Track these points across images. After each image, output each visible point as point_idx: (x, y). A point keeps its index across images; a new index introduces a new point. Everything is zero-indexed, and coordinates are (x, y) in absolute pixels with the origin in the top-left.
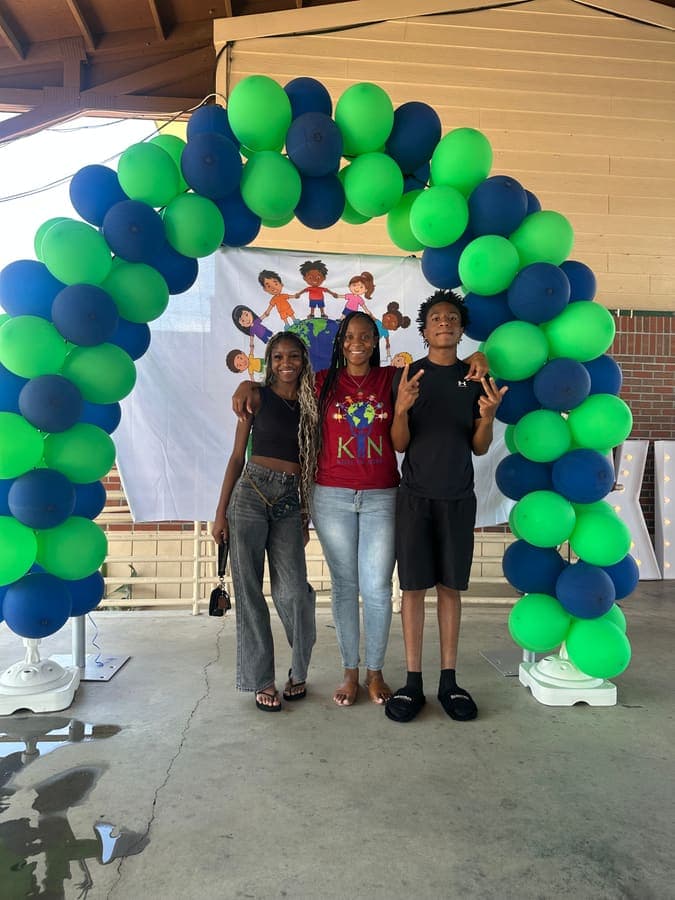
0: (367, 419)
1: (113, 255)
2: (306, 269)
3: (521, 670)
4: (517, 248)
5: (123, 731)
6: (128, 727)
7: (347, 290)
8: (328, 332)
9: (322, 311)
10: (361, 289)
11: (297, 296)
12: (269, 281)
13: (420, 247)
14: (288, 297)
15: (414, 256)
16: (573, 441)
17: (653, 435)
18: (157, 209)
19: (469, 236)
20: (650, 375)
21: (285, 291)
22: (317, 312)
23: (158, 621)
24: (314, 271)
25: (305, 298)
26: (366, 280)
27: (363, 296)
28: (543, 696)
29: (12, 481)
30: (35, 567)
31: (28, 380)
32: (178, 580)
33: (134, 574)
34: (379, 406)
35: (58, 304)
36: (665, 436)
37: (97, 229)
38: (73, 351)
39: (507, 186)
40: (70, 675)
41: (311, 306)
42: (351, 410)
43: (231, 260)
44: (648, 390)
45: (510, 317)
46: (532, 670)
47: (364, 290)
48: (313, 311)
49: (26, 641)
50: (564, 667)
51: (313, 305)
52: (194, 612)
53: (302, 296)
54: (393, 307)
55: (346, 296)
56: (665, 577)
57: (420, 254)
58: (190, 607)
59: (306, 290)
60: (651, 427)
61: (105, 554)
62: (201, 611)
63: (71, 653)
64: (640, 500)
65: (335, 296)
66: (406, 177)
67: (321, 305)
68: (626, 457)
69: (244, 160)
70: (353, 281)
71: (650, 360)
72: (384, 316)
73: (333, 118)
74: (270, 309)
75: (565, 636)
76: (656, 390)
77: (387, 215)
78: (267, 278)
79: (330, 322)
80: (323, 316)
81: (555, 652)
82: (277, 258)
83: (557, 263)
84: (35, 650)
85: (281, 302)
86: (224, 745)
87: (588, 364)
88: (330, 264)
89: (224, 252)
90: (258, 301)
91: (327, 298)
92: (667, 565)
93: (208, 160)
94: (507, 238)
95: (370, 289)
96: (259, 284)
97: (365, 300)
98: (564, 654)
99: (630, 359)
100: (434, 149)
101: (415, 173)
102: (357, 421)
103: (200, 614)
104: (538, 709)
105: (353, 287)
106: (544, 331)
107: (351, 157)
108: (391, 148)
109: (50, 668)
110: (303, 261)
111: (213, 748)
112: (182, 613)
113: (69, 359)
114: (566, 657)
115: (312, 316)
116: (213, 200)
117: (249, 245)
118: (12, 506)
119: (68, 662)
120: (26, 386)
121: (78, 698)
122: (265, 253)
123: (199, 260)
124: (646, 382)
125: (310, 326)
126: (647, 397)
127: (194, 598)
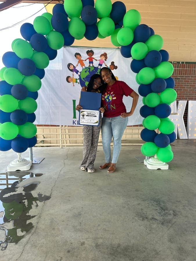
0: (110, 100)
1: (33, 49)
2: (88, 52)
3: (144, 161)
4: (147, 46)
5: (44, 175)
6: (45, 174)
7: (99, 59)
8: (94, 70)
9: (93, 65)
10: (103, 58)
11: (86, 60)
12: (78, 56)
13: (120, 45)
14: (83, 60)
15: (119, 48)
16: (161, 101)
17: (189, 99)
18: (45, 36)
19: (134, 42)
20: (189, 81)
21: (82, 59)
22: (91, 65)
23: (51, 149)
24: (90, 53)
25: (88, 61)
26: (105, 55)
27: (104, 60)
28: (149, 167)
29: (10, 113)
30: (18, 135)
31: (13, 86)
32: (56, 139)
33: (44, 138)
34: (113, 95)
35: (19, 64)
36: (192, 99)
37: (28, 42)
38: (24, 77)
39: (145, 27)
40: (29, 162)
41: (89, 63)
42: (106, 97)
43: (66, 50)
44: (188, 86)
45: (145, 66)
46: (147, 161)
47: (104, 58)
48: (90, 64)
49: (17, 153)
50: (155, 160)
51: (90, 63)
52: (61, 147)
53: (87, 60)
54: (113, 63)
55: (99, 60)
56: (189, 138)
57: (120, 47)
58: (59, 146)
59: (88, 59)
60: (188, 96)
61: (36, 132)
62: (63, 147)
63: (29, 157)
64: (183, 117)
65: (96, 60)
66: (116, 24)
67: (92, 63)
68: (180, 105)
69: (69, 20)
70: (101, 56)
71: (189, 77)
72: (110, 66)
73: (94, 7)
74: (78, 64)
75: (157, 152)
76: (190, 86)
77: (110, 36)
78: (77, 55)
79: (95, 67)
80: (93, 66)
81: (153, 157)
82: (79, 49)
83: (159, 50)
84: (20, 156)
85: (81, 62)
86: (69, 178)
87: (166, 80)
88: (95, 51)
89: (65, 47)
90: (74, 62)
91: (94, 61)
92: (190, 135)
93: (59, 21)
94: (144, 43)
95: (106, 58)
96: (75, 57)
97: (105, 61)
98: (156, 157)
99: (183, 77)
100: (124, 15)
101: (118, 23)
102: (107, 100)
103: (62, 148)
104: (148, 170)
105: (101, 58)
106: (154, 70)
107: (100, 18)
108: (112, 16)
109: (24, 160)
110: (87, 50)
111: (66, 178)
112: (57, 148)
113: (23, 80)
114: (156, 158)
115: (90, 66)
116: (61, 33)
117: (72, 45)
118: (11, 119)
119: (29, 159)
120: (13, 87)
121: (32, 167)
122: (76, 47)
123: (57, 50)
124: (187, 83)
125: (89, 69)
126: (188, 88)
127: (61, 144)
